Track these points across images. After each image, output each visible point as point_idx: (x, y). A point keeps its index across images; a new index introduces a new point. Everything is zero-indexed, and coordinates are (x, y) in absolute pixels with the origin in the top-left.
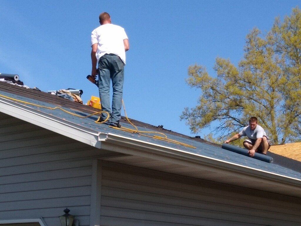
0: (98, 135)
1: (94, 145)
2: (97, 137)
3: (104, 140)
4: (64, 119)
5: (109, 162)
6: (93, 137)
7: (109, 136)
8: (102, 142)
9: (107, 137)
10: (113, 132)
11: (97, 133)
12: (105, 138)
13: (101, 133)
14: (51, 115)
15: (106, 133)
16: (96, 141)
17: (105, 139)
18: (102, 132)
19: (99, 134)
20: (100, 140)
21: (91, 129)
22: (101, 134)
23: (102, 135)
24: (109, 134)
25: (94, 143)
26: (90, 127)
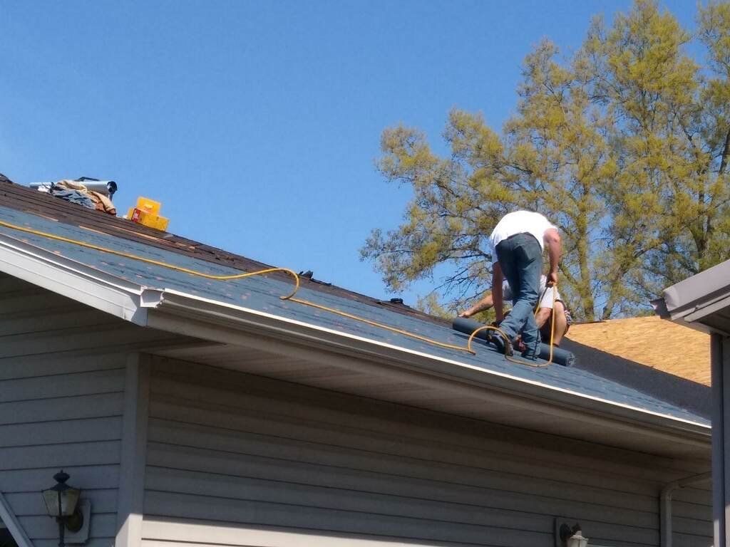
0: (139, 293)
1: (129, 318)
2: (136, 298)
3: (153, 305)
4: (57, 253)
5: (166, 359)
6: (127, 299)
7: (167, 295)
8: (150, 310)
9: (162, 298)
10: (177, 287)
11: (138, 287)
12: (155, 301)
13: (146, 288)
14: (25, 241)
15: (159, 290)
16: (135, 309)
17: (157, 303)
18: (148, 284)
19: (142, 291)
20: (143, 304)
21: (124, 278)
22: (146, 291)
23: (150, 294)
24: (167, 290)
25: (129, 313)
26: (123, 272)
